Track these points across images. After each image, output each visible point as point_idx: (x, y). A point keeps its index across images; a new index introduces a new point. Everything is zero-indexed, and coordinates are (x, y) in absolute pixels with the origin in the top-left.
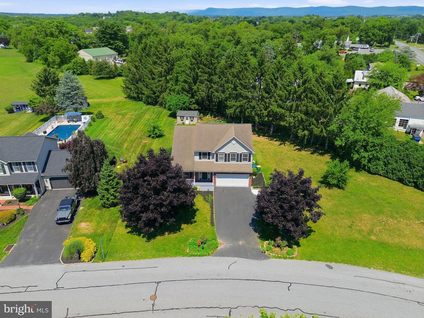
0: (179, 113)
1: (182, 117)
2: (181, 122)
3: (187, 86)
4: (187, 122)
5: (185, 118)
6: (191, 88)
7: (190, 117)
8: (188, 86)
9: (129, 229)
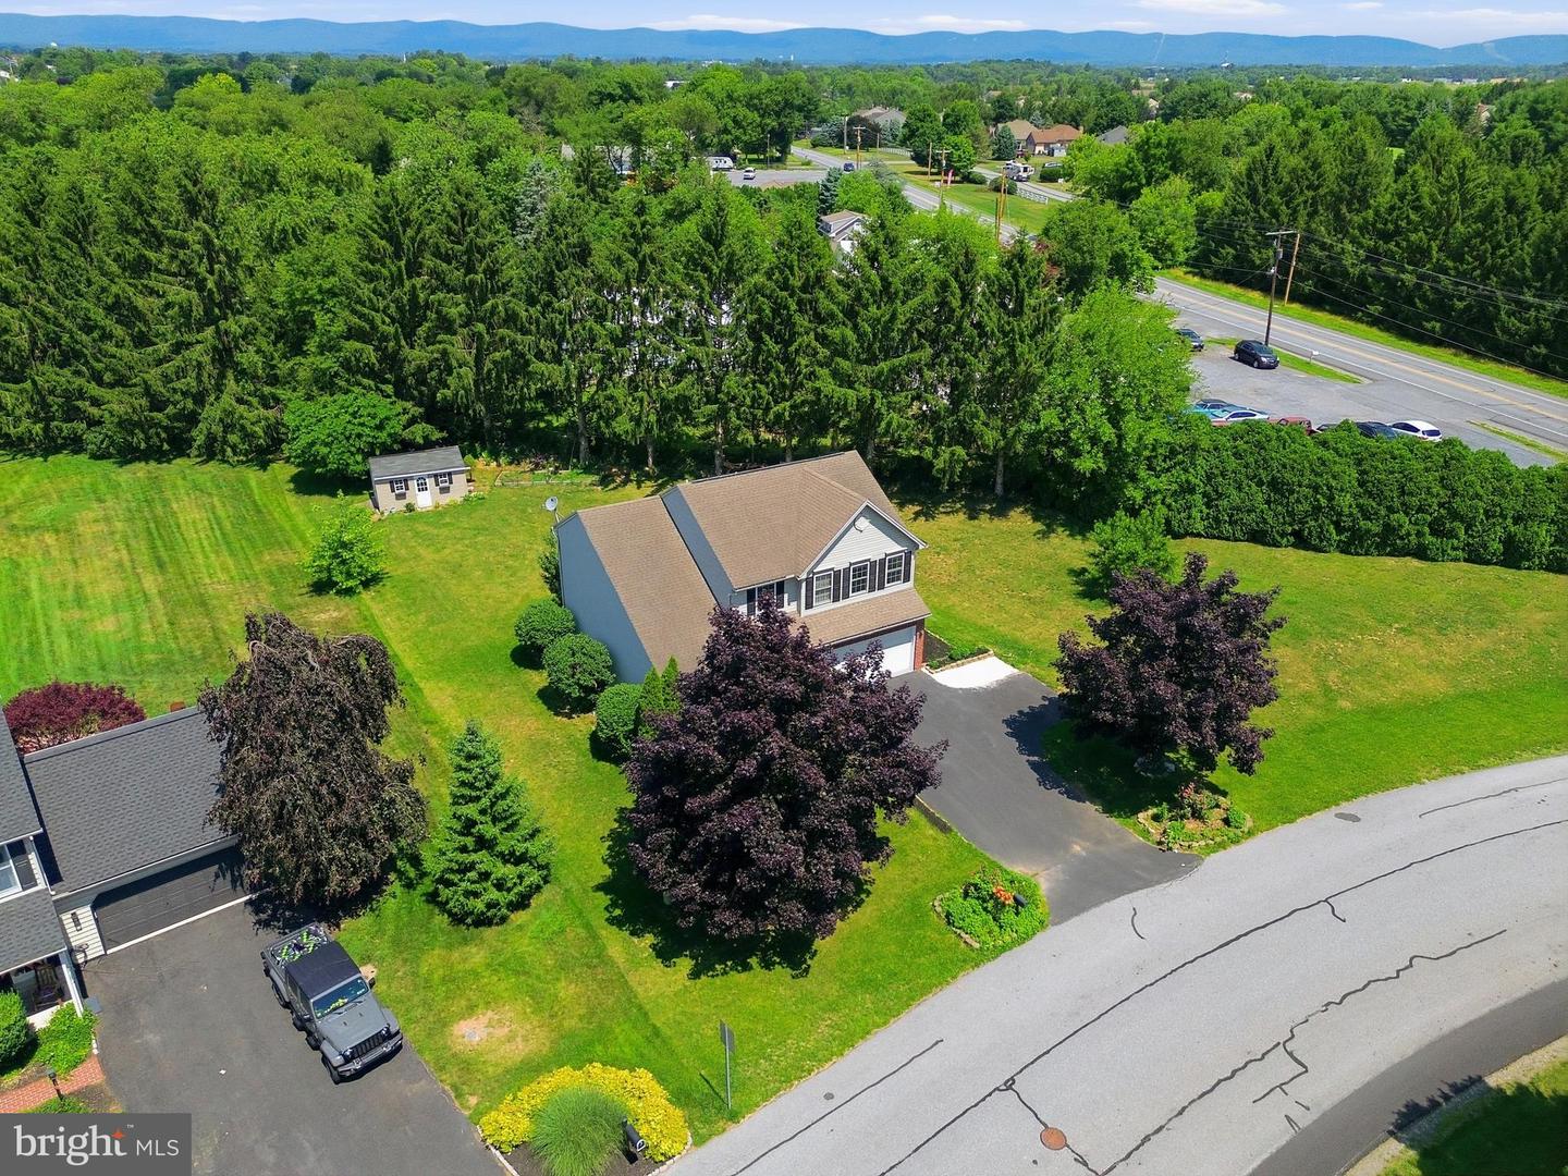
0: (380, 467)
1: (399, 484)
2: (401, 505)
3: (370, 354)
4: (424, 500)
5: (413, 484)
6: (392, 361)
7: (436, 476)
8: (377, 349)
9: (685, 964)
